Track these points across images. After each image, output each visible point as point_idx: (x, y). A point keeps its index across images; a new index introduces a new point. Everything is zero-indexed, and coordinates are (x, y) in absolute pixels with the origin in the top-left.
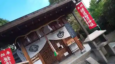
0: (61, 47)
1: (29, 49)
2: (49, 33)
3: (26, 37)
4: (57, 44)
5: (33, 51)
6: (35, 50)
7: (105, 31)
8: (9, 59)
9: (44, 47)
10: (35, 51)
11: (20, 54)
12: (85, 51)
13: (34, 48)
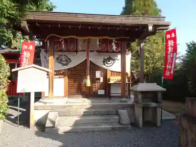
0: (99, 79)
1: (57, 56)
2: (94, 51)
3: (62, 41)
4: (97, 72)
5: (60, 63)
6: (64, 62)
7: (164, 89)
8: (28, 56)
9: (77, 66)
10: (64, 65)
11: (44, 56)
12: (126, 102)
13: (64, 60)
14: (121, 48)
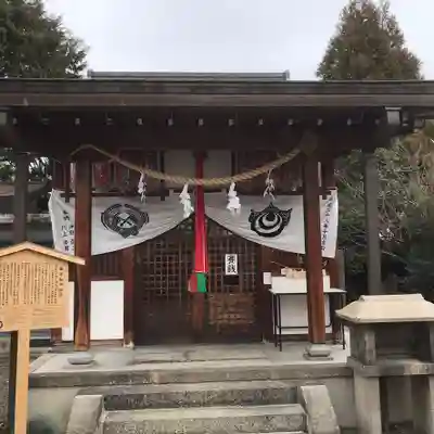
14: (303, 179)
